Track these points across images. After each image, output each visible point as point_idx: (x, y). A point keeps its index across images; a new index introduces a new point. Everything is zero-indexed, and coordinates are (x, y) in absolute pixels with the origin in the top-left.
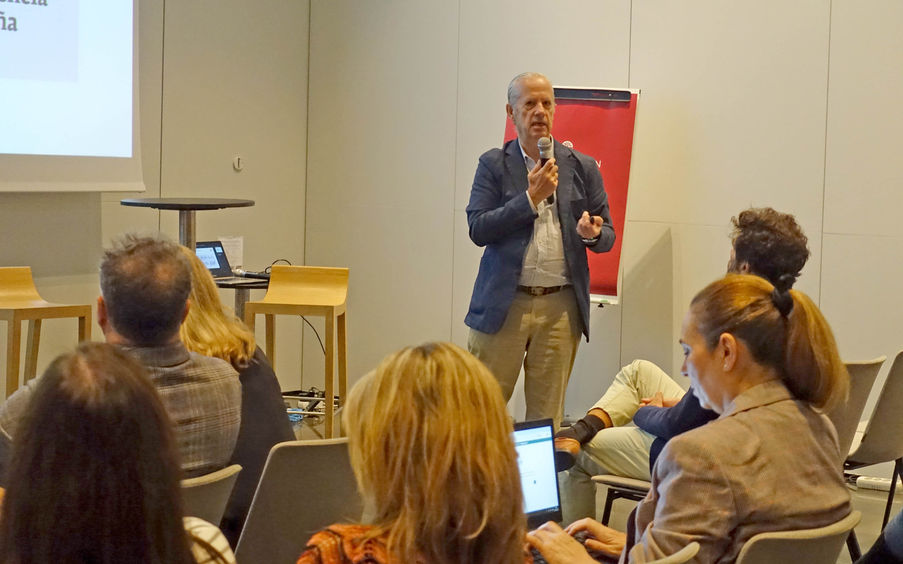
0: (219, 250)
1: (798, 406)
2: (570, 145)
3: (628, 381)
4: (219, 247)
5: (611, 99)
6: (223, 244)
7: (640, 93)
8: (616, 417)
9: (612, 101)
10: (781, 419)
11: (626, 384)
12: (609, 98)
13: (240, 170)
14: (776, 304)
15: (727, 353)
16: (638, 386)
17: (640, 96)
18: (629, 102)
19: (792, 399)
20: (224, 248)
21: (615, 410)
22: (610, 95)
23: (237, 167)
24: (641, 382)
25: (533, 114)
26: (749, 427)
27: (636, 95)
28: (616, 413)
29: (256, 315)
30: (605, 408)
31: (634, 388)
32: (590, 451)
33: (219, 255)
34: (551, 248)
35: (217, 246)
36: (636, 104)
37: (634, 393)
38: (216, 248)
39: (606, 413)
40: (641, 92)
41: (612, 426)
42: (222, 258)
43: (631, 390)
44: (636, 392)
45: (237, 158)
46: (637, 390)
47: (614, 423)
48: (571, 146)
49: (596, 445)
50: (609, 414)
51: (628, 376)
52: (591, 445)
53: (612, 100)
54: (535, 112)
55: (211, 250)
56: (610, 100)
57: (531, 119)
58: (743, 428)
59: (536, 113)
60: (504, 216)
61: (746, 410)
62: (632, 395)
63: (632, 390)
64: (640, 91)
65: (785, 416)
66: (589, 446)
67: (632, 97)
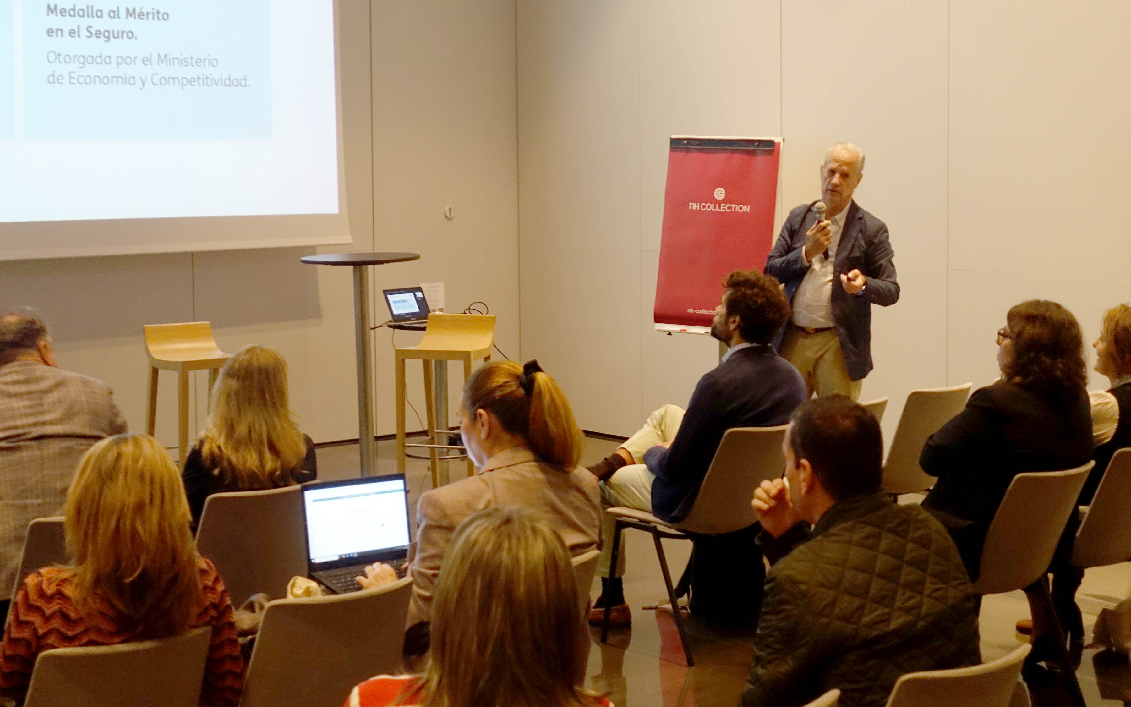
0: (419, 295)
1: (539, 466)
2: (722, 192)
3: (654, 423)
4: (420, 291)
6: (423, 289)
7: (782, 142)
8: (637, 455)
10: (517, 477)
11: (653, 426)
12: (755, 146)
13: (452, 218)
14: (522, 385)
15: (483, 425)
16: (663, 428)
17: (782, 144)
18: (773, 150)
19: (535, 461)
20: (424, 292)
21: (637, 450)
22: (756, 144)
23: (448, 216)
24: (665, 424)
26: (487, 484)
27: (779, 143)
28: (638, 452)
29: (407, 361)
30: (628, 447)
31: (659, 430)
32: (611, 486)
33: (419, 299)
35: (417, 291)
36: (779, 152)
37: (658, 434)
38: (416, 293)
39: (629, 452)
40: (785, 140)
41: (634, 463)
42: (422, 303)
43: (656, 433)
44: (660, 433)
45: (447, 208)
46: (662, 431)
47: (636, 461)
48: (724, 192)
49: (615, 481)
50: (631, 453)
51: (655, 419)
52: (611, 481)
53: (758, 148)
55: (411, 295)
58: (483, 485)
61: (492, 470)
62: (656, 436)
63: (657, 431)
64: (782, 139)
65: (523, 476)
66: (610, 481)
67: (776, 145)
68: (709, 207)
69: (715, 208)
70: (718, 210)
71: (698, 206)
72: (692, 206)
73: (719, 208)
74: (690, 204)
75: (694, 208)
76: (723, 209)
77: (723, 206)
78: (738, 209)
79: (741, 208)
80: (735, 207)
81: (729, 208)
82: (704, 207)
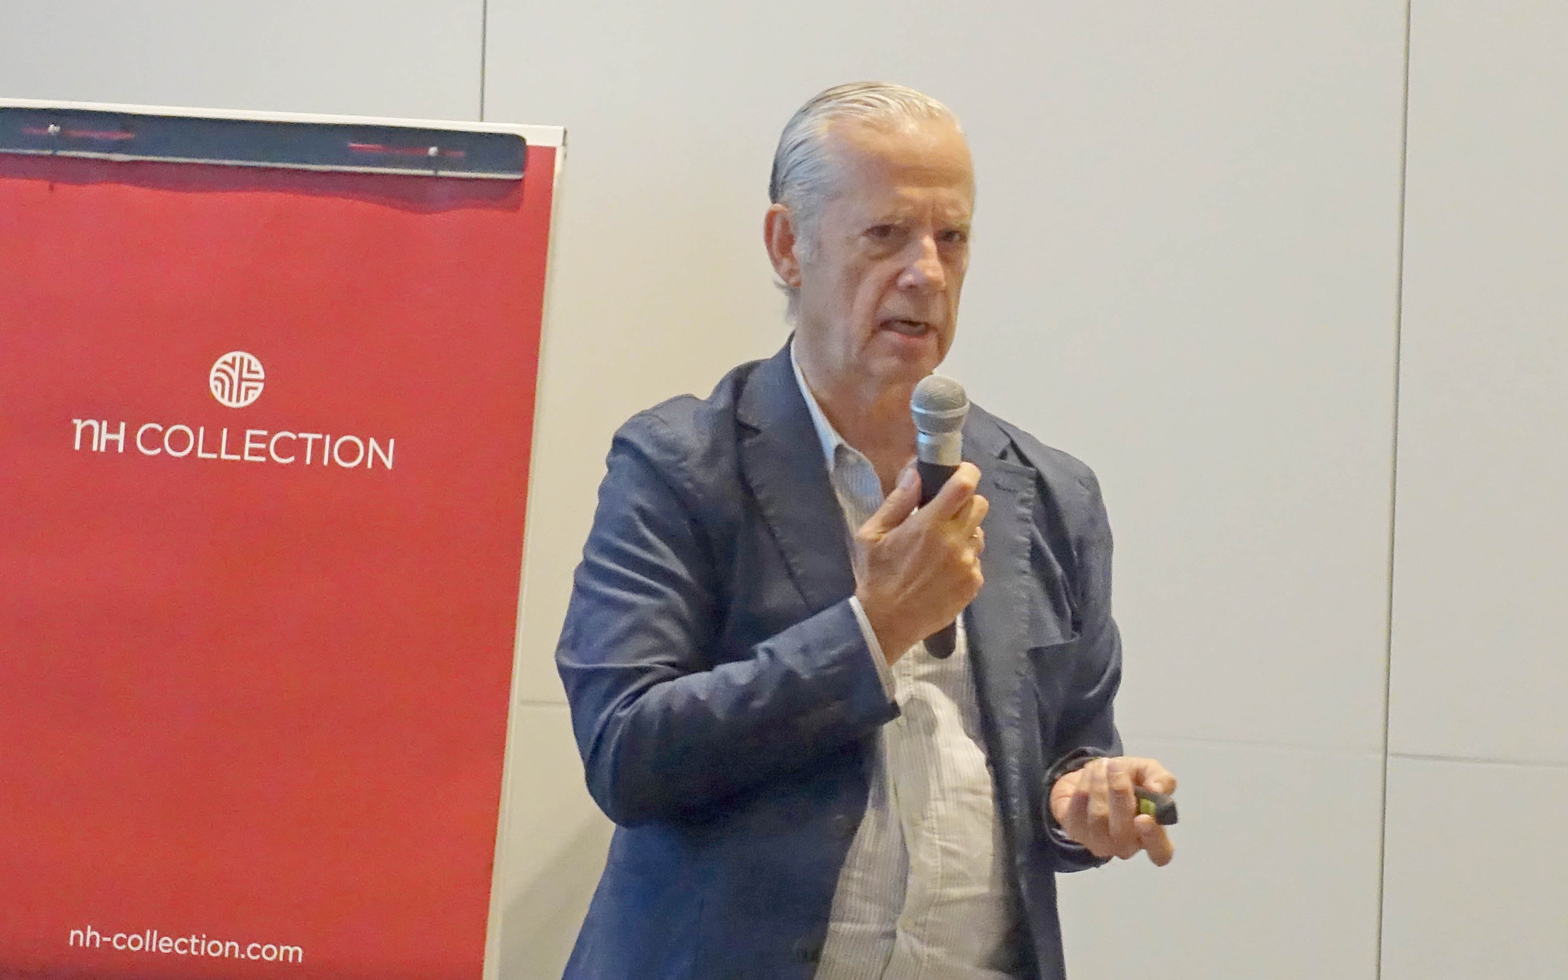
2: (249, 371)
5: (436, 170)
7: (564, 144)
9: (441, 178)
12: (429, 162)
17: (565, 156)
18: (520, 180)
22: (433, 151)
25: (892, 282)
27: (551, 152)
34: (954, 847)
36: (550, 190)
40: (569, 140)
48: (257, 372)
53: (442, 173)
54: (899, 273)
56: (430, 173)
57: (878, 303)
59: (908, 278)
60: (757, 704)
64: (565, 132)
67: (532, 158)
68: (179, 440)
69: (212, 445)
70: (224, 456)
71: (120, 437)
72: (88, 432)
73: (236, 446)
74: (79, 424)
75: (99, 444)
76: (254, 452)
77: (254, 439)
78: (332, 453)
79: (349, 452)
80: (318, 446)
81: (283, 447)
82: (153, 439)
